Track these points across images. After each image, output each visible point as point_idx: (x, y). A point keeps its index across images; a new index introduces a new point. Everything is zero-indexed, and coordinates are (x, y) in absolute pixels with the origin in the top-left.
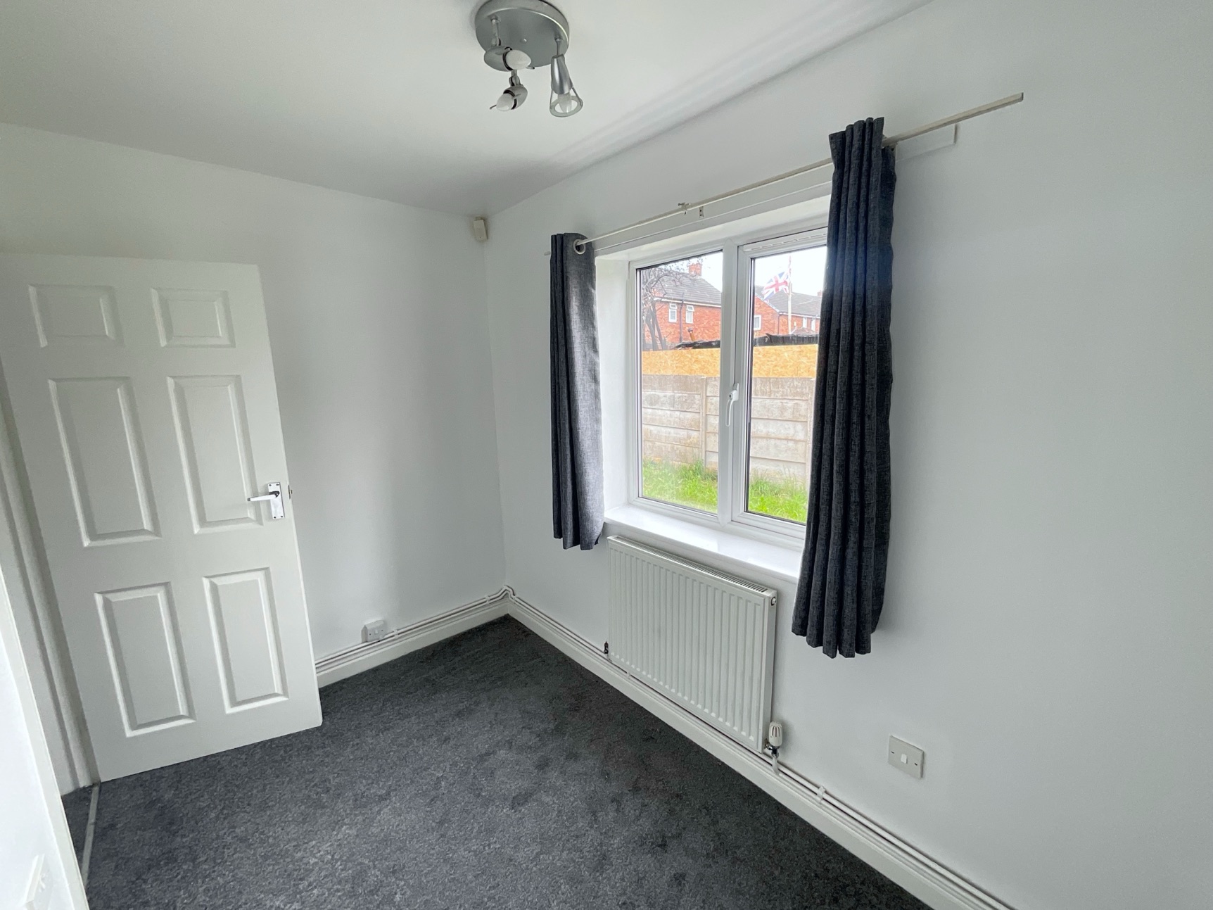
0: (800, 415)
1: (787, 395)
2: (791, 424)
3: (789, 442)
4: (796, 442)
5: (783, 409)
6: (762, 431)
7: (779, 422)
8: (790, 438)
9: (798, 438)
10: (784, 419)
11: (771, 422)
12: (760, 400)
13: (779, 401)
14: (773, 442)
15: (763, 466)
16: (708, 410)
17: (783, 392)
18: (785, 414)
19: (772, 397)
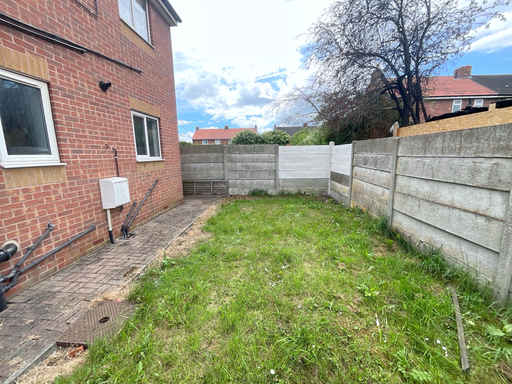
0: (500, 181)
1: (482, 152)
2: (485, 194)
3: (478, 217)
4: (489, 218)
5: (475, 171)
6: (446, 198)
7: (468, 188)
8: (482, 212)
9: (493, 214)
10: (475, 185)
11: (458, 188)
12: (447, 159)
13: (470, 160)
14: (456, 212)
15: (443, 240)
16: (397, 170)
17: (478, 148)
18: (478, 178)
19: (462, 154)
